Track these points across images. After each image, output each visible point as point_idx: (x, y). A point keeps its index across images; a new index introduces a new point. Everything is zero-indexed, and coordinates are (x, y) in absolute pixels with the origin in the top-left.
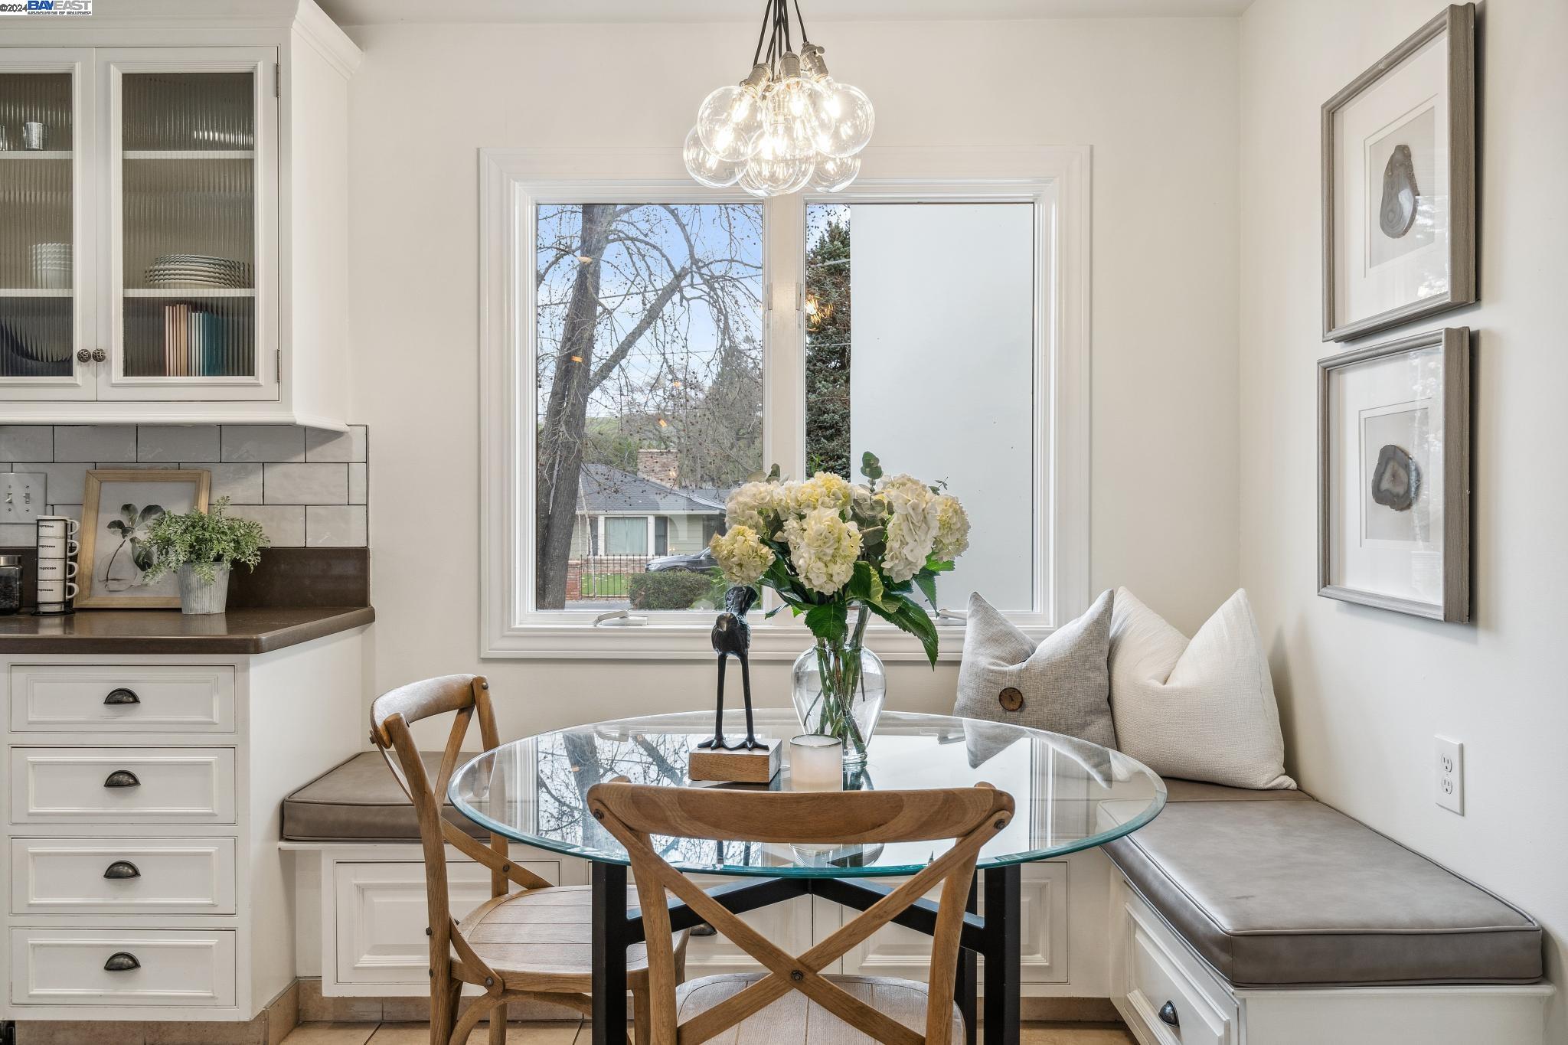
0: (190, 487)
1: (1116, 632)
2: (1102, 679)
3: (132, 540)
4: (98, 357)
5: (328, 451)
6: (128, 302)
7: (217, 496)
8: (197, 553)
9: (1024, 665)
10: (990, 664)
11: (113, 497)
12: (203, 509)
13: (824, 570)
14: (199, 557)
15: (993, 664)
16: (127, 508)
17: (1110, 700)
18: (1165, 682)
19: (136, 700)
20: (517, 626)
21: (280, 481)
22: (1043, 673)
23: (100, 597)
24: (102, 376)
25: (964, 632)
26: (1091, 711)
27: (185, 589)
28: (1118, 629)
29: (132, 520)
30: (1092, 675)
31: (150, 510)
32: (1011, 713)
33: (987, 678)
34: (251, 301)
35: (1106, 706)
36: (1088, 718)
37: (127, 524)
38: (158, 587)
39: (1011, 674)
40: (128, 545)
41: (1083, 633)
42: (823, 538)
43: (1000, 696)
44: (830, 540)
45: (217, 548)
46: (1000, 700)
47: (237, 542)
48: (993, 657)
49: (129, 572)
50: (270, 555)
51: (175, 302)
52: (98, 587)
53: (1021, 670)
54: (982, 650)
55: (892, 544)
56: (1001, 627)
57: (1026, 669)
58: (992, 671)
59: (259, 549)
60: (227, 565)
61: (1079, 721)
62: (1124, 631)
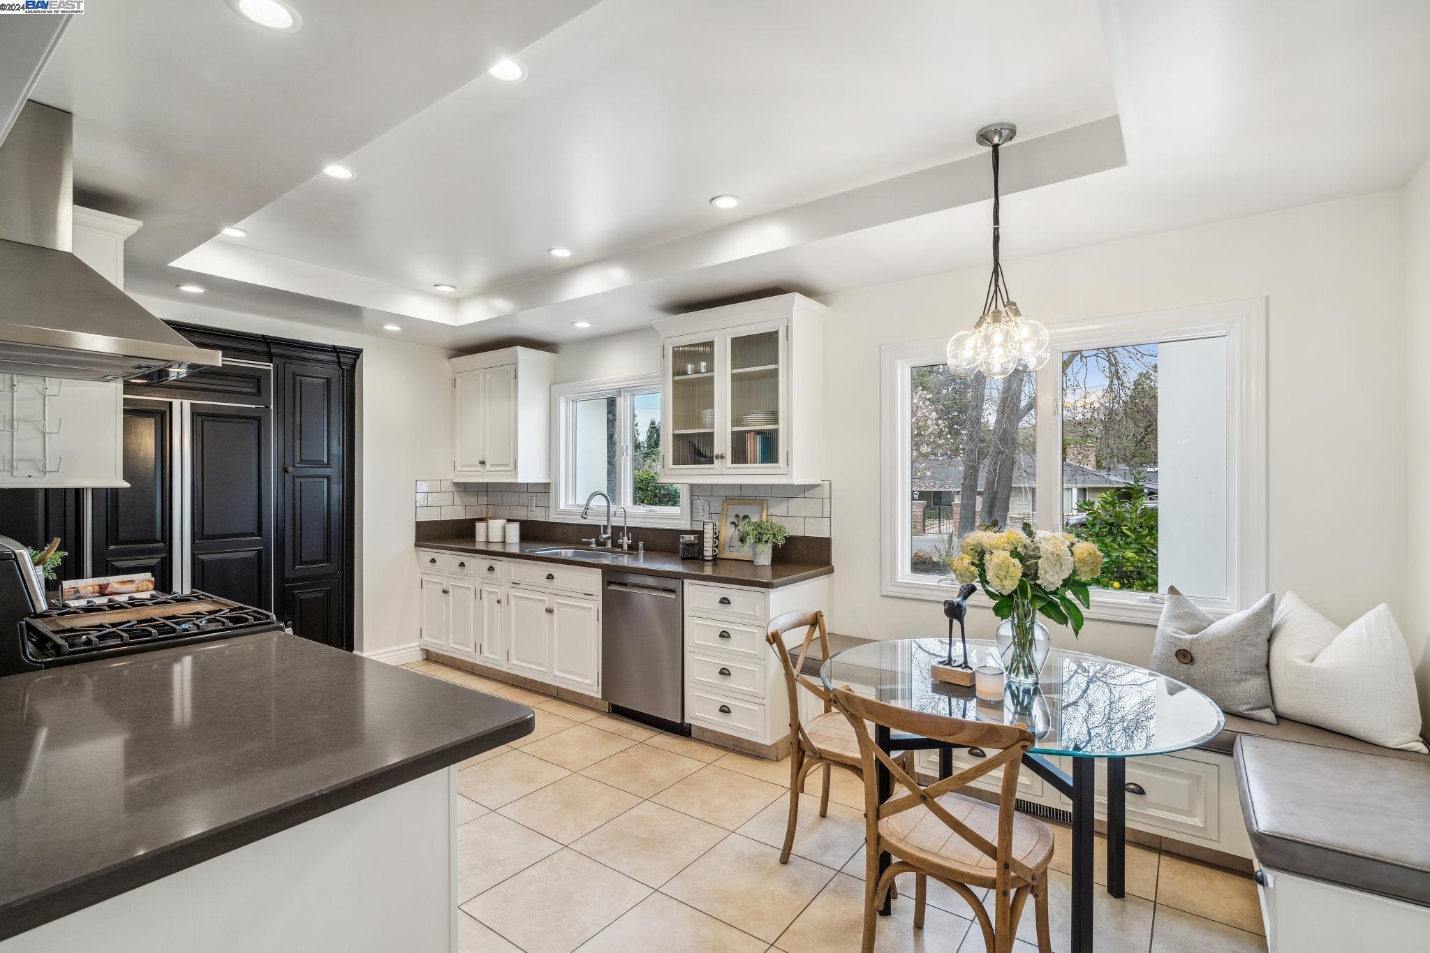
0: (760, 508)
1: (1279, 621)
2: (1260, 652)
3: (739, 530)
4: (722, 457)
5: (814, 492)
6: (733, 433)
7: (771, 512)
8: (759, 540)
9: (1196, 636)
10: (1173, 632)
11: (734, 510)
12: (764, 519)
13: (999, 582)
14: (760, 540)
15: (1176, 633)
16: (737, 516)
17: (1268, 666)
18: (1312, 661)
19: (730, 603)
20: (899, 580)
21: (796, 506)
22: (1209, 643)
23: (727, 555)
24: (724, 464)
25: (1163, 608)
26: (1247, 672)
27: (755, 554)
28: (1281, 619)
29: (738, 521)
30: (1248, 648)
31: (745, 517)
32: (1184, 665)
33: (1171, 641)
34: (777, 430)
35: (1264, 670)
36: (1244, 677)
37: (737, 523)
38: (744, 552)
39: (1185, 641)
40: (737, 532)
41: (1243, 621)
42: (1000, 566)
43: (1176, 653)
44: (1004, 569)
45: (765, 538)
46: (1176, 656)
47: (774, 534)
48: (1176, 628)
49: (737, 543)
50: (791, 540)
51: (750, 432)
52: (726, 549)
53: (1192, 639)
54: (1168, 623)
55: (1041, 572)
56: (1188, 610)
57: (1197, 639)
58: (1173, 637)
59: (785, 537)
60: (770, 545)
61: (1236, 677)
62: (1285, 622)
